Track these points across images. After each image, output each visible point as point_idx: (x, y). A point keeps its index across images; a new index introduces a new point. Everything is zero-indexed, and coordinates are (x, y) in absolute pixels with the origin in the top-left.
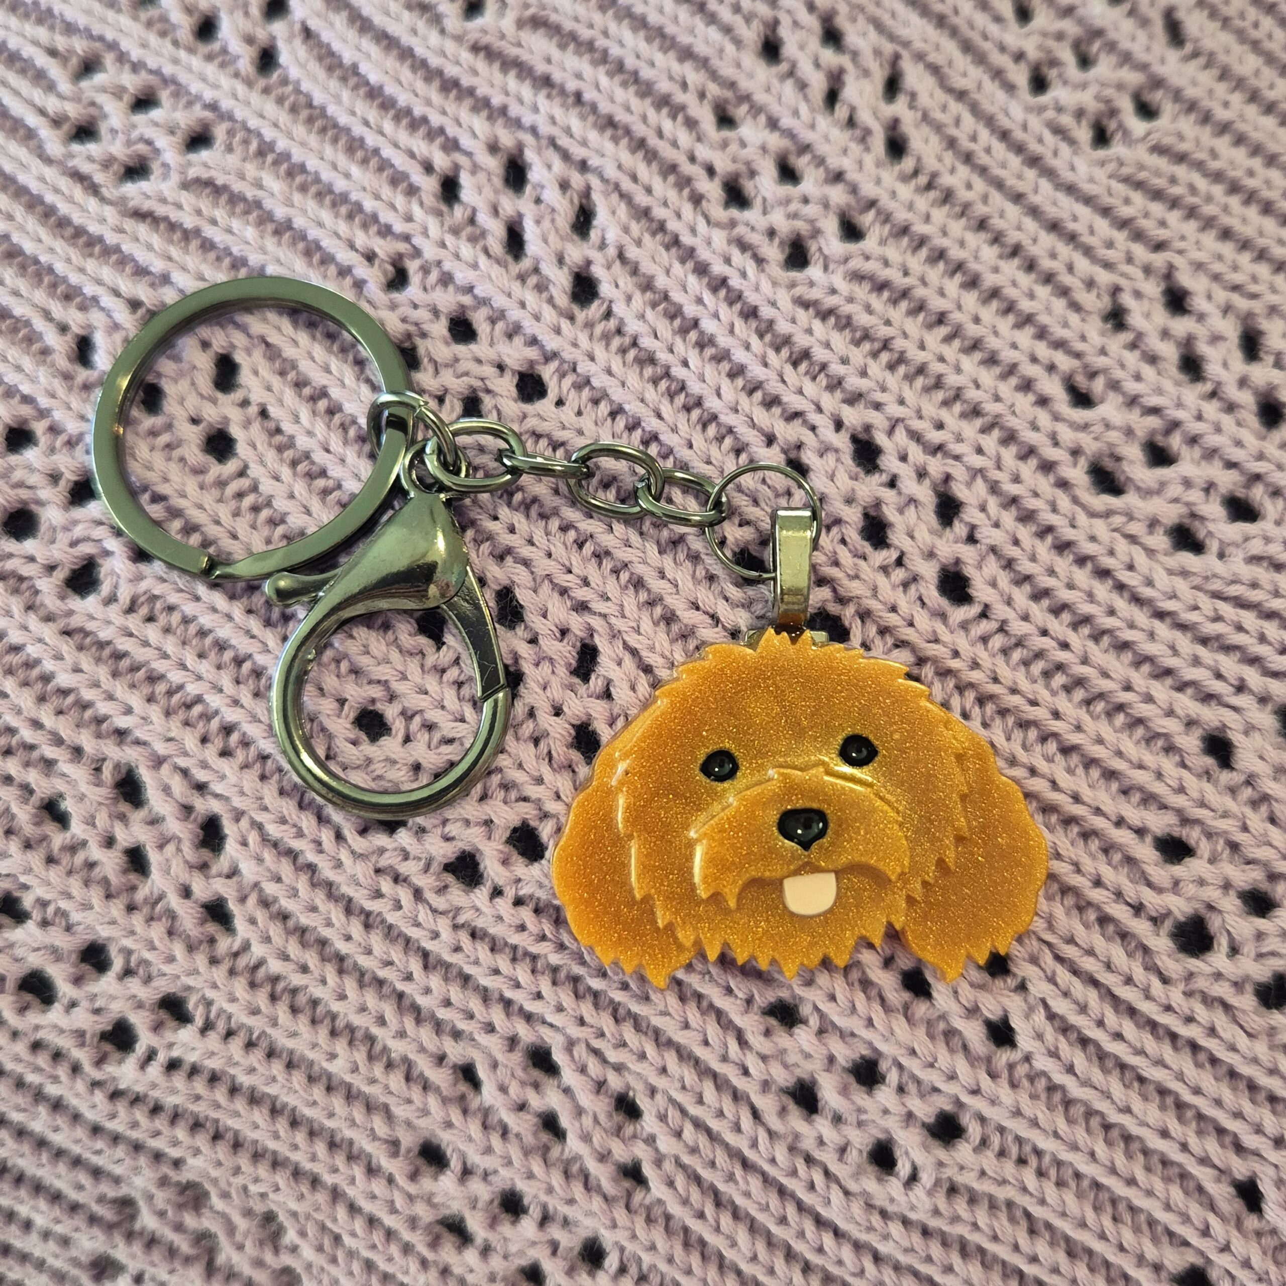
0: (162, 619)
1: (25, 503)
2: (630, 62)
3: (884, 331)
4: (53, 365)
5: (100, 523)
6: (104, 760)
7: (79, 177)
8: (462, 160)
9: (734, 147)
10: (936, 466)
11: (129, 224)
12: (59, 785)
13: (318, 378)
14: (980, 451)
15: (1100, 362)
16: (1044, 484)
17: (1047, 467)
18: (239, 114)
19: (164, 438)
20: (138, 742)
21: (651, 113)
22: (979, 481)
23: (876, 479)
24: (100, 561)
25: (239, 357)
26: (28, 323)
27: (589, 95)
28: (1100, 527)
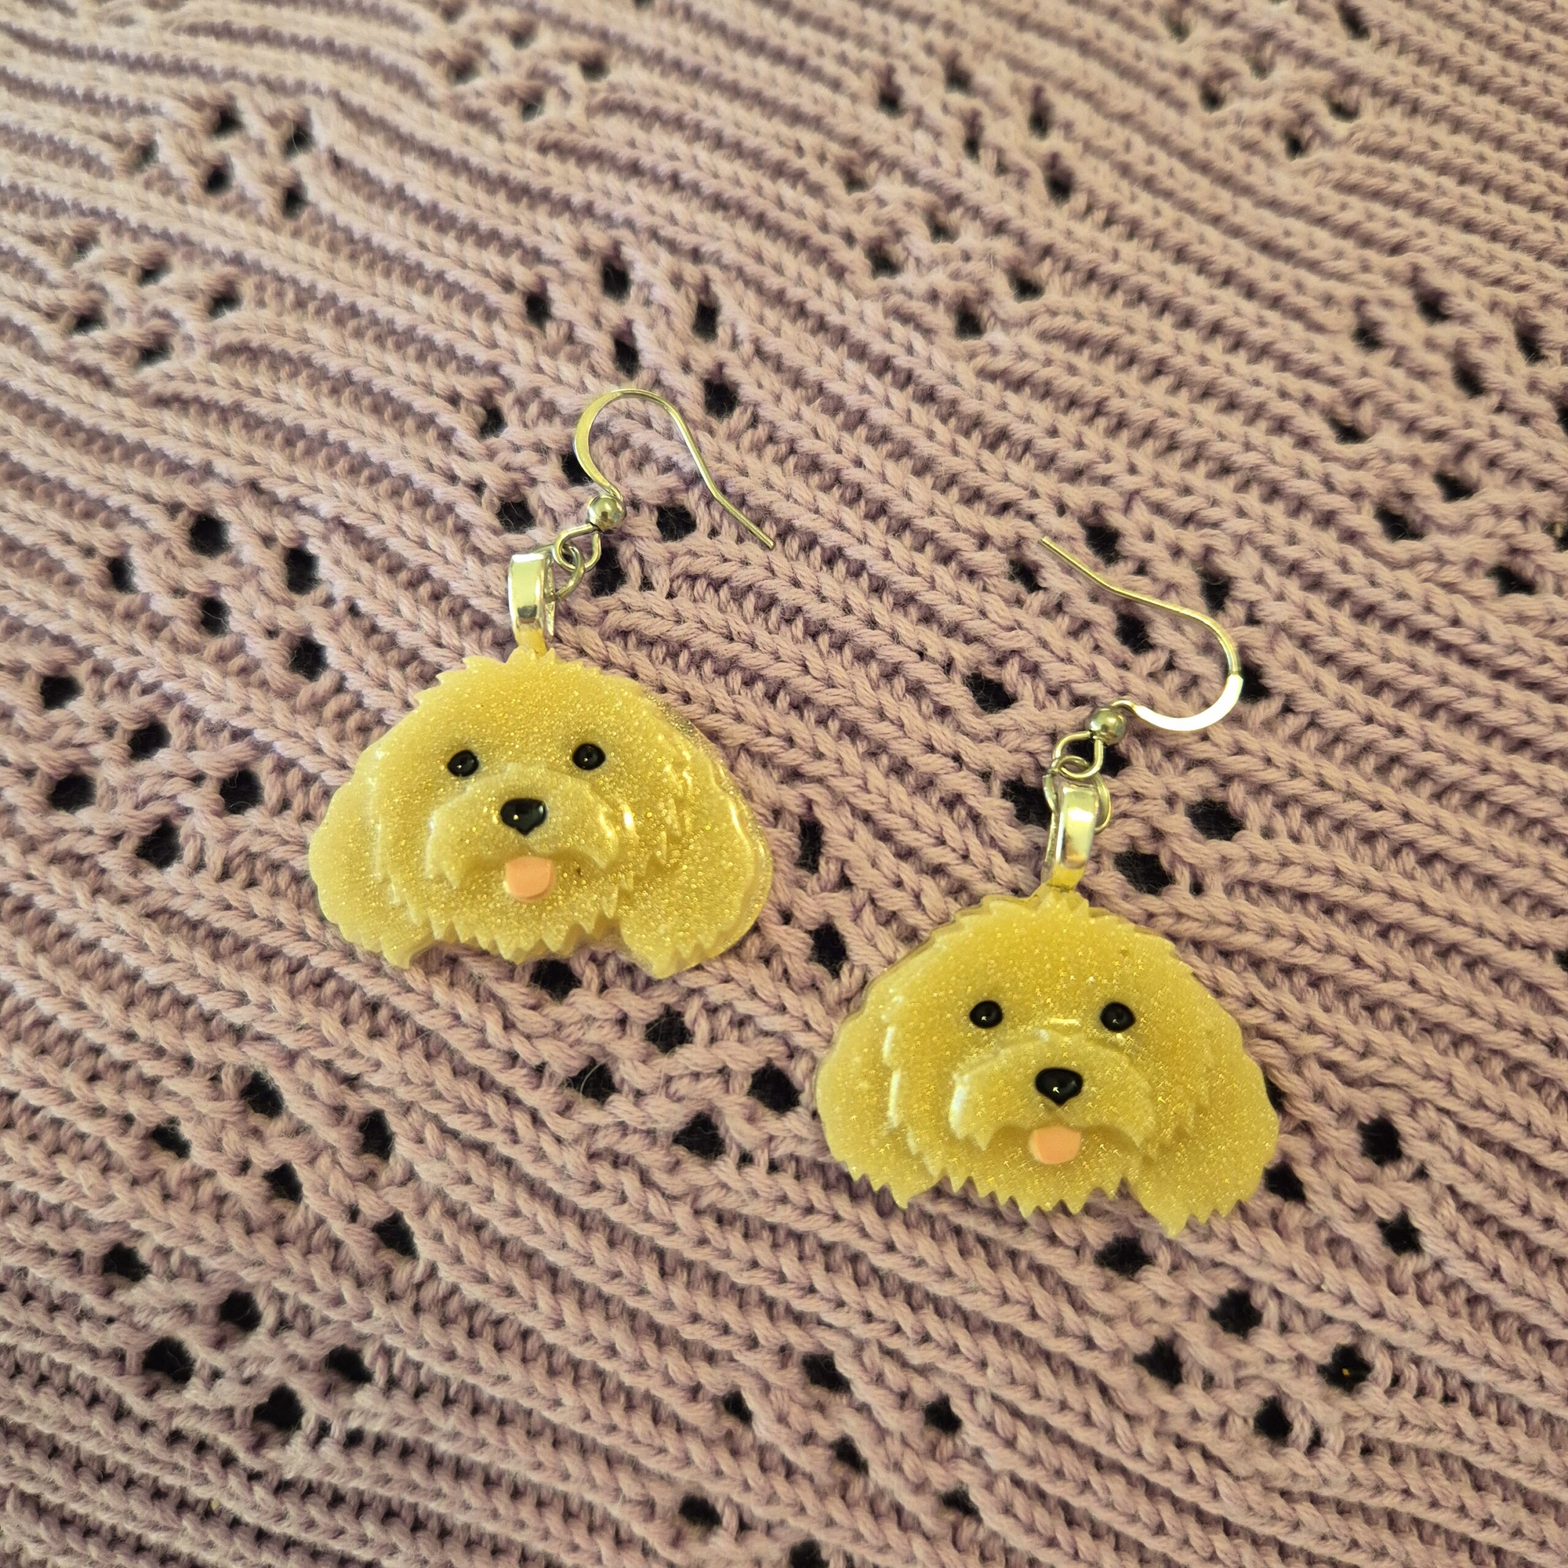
0: (267, 882)
1: (74, 766)
2: (729, 132)
3: (1093, 393)
4: (82, 595)
5: (171, 776)
6: (219, 1068)
7: (84, 371)
8: (547, 271)
9: (872, 209)
10: (1192, 540)
11: (152, 415)
12: (170, 1108)
13: (414, 557)
14: (1241, 513)
15: (1364, 385)
16: (1328, 539)
17: (1327, 519)
18: (267, 263)
19: (237, 662)
20: (260, 1038)
21: (767, 184)
22: (1248, 549)
23: (1123, 569)
24: (176, 822)
25: (313, 547)
26: (42, 552)
27: (688, 175)
28: (1408, 580)
